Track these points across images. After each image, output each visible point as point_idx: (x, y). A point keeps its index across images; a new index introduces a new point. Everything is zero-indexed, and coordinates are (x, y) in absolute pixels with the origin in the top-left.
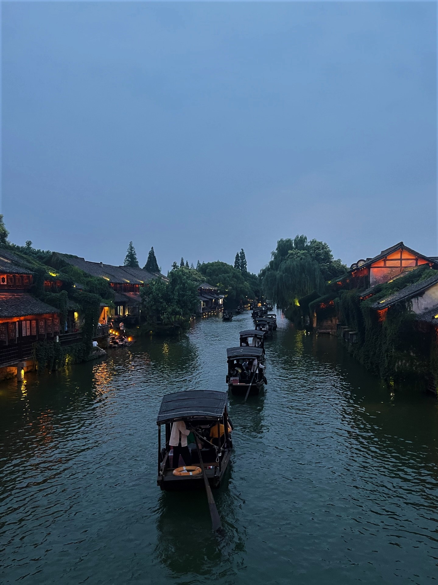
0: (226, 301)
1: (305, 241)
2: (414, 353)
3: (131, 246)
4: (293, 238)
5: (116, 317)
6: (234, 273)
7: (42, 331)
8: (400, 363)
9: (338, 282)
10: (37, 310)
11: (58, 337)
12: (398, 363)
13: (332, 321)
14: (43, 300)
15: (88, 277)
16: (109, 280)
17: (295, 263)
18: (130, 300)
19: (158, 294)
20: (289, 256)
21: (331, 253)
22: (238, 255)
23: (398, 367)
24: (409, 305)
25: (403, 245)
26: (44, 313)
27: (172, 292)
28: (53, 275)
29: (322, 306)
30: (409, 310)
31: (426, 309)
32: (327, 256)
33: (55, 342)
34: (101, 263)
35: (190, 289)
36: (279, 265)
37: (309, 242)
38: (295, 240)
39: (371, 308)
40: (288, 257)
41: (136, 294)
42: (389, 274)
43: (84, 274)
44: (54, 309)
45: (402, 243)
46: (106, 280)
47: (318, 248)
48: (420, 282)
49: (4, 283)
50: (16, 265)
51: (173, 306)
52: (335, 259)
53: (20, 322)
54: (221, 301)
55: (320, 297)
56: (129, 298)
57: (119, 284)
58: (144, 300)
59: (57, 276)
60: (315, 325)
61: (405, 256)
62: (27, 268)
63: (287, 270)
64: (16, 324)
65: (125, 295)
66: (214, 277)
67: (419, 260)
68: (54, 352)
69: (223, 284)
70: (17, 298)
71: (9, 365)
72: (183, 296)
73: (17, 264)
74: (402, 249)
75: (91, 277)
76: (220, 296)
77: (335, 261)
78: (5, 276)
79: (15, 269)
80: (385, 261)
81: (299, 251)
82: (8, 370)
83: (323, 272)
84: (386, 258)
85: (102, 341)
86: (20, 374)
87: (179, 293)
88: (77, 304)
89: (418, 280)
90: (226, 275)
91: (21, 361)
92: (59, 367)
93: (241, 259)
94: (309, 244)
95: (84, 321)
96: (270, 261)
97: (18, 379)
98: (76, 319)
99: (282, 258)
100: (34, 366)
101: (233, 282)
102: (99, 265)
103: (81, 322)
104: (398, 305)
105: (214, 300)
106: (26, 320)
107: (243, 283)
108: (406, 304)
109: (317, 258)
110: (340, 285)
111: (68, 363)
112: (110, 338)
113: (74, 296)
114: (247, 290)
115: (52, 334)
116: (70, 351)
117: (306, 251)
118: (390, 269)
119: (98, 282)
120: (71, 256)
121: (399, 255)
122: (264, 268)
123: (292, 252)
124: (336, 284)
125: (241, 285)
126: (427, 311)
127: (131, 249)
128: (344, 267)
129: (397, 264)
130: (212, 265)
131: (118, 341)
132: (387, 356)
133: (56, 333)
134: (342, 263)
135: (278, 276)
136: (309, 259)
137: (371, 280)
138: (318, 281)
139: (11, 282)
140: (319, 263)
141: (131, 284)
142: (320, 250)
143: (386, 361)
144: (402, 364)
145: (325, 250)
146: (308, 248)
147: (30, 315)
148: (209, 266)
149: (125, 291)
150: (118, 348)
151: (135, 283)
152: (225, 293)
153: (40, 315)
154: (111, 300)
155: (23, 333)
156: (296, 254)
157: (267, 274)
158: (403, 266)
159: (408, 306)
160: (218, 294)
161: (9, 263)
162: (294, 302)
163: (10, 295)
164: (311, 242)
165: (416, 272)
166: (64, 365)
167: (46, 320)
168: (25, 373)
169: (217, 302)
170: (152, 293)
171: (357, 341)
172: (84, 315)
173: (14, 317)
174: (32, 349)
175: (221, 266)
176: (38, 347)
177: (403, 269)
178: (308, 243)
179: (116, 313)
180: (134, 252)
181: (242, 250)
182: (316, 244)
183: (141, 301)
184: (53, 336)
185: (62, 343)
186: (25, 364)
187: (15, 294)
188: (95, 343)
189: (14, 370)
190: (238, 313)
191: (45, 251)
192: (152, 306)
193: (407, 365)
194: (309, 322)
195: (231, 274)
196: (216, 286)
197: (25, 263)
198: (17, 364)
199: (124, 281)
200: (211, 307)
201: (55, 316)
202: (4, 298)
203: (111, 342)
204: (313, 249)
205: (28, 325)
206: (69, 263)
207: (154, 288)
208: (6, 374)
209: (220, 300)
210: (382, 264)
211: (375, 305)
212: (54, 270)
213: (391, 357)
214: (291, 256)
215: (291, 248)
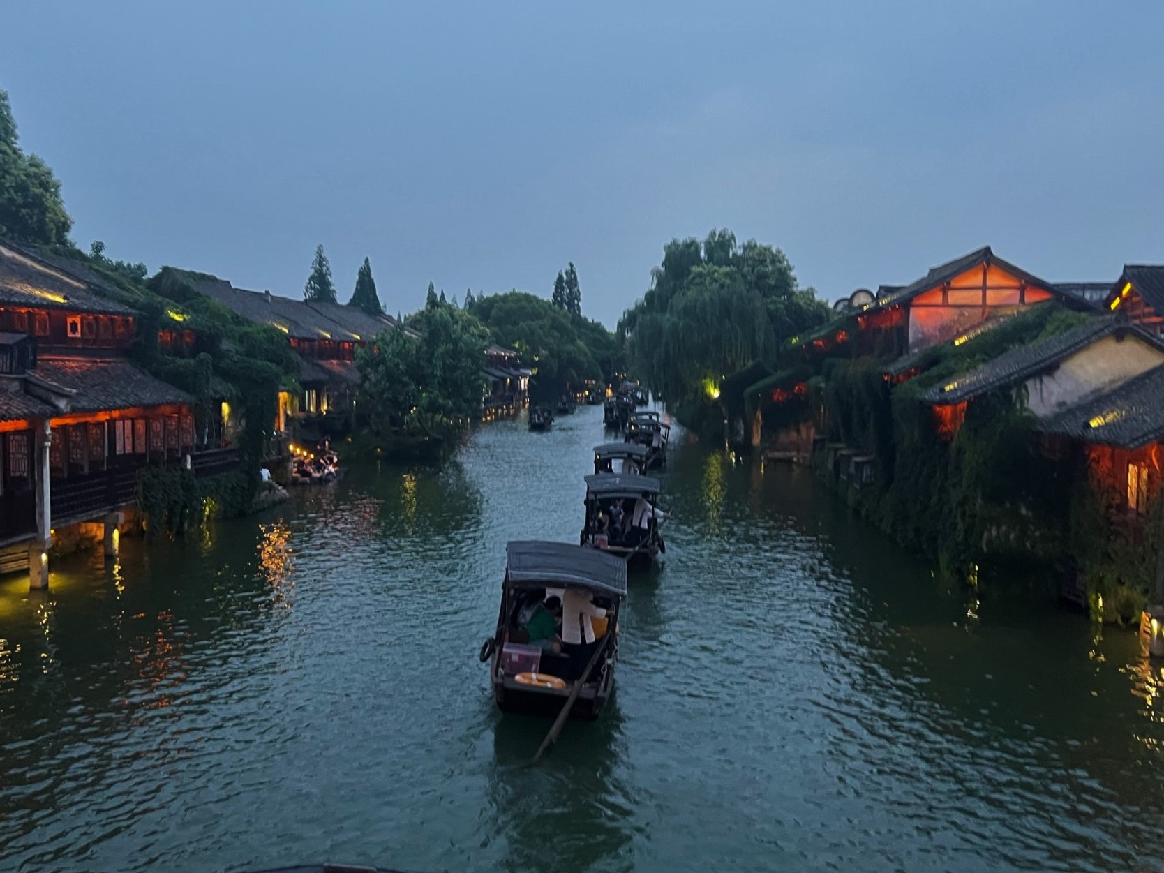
0: (535, 383)
1: (729, 246)
2: (1028, 509)
3: (321, 257)
4: (701, 238)
5: (302, 415)
6: (554, 320)
7: (157, 443)
8: (994, 532)
9: (815, 339)
10: (148, 397)
11: (189, 458)
12: (990, 531)
13: (798, 431)
14: (156, 375)
15: (243, 325)
16: (287, 331)
17: (707, 295)
18: (334, 379)
19: (398, 365)
20: (694, 278)
21: (792, 274)
22: (560, 277)
23: (990, 542)
24: (1019, 396)
25: (992, 254)
26: (163, 404)
27: (429, 361)
28: (178, 318)
29: (778, 395)
30: (1018, 406)
31: (1061, 404)
32: (784, 280)
33: (184, 469)
34: (267, 292)
35: (469, 355)
36: (667, 299)
37: (740, 247)
38: (708, 243)
39: (921, 402)
40: (691, 282)
41: (345, 365)
42: (954, 321)
43: (232, 318)
44: (184, 396)
45: (987, 250)
46: (281, 331)
47: (762, 262)
48: (1041, 340)
49: (74, 333)
50: (96, 294)
51: (432, 392)
52: (801, 286)
53: (112, 422)
54: (523, 383)
55: (770, 374)
56: (329, 372)
57: (308, 340)
58: (365, 378)
59: (185, 319)
60: (756, 440)
61: (995, 279)
62: (122, 301)
63: (687, 311)
64: (104, 427)
65: (321, 367)
66: (509, 327)
67: (1028, 288)
68: (181, 492)
69: (528, 343)
70: (101, 368)
71: (88, 518)
72: (454, 368)
73: (100, 293)
74: (988, 264)
75: (250, 323)
76: (522, 371)
77: (801, 293)
78: (78, 320)
79: (97, 303)
80: (945, 292)
81: (716, 268)
82: (83, 530)
83: (772, 316)
84: (949, 283)
85: (278, 467)
86: (111, 539)
87: (444, 363)
88: (230, 385)
89: (1036, 337)
90: (535, 324)
91: (112, 510)
92: (190, 526)
93: (567, 286)
94: (740, 252)
95: (243, 422)
96: (646, 290)
97: (106, 549)
98: (226, 419)
99: (675, 285)
100: (138, 523)
101: (551, 340)
102: (263, 297)
103: (234, 427)
104: (993, 395)
105: (508, 380)
106: (123, 418)
107: (573, 341)
108: (1014, 393)
109: (759, 283)
110: (821, 346)
111: (208, 517)
112: (294, 463)
113: (221, 365)
114: (582, 359)
115: (177, 450)
116: (213, 488)
117: (733, 268)
118: (957, 311)
119: (265, 335)
120: (203, 276)
121: (981, 277)
122: (632, 307)
123: (700, 269)
124: (810, 345)
125: (570, 347)
126: (1064, 409)
127: (320, 262)
128: (822, 306)
129: (975, 297)
130: (505, 299)
131: (310, 469)
132: (964, 514)
133: (186, 449)
134: (817, 297)
135: (666, 326)
136: (741, 287)
137: (911, 337)
138: (760, 338)
139: (91, 332)
140: (765, 295)
141: (334, 342)
142: (767, 266)
143: (961, 526)
144: (998, 533)
145: (778, 265)
146: (737, 261)
147: (134, 406)
148: (497, 302)
149: (322, 359)
150: (310, 485)
151: (343, 338)
152: (532, 365)
153: (154, 406)
154: (293, 377)
155: (118, 448)
156: (710, 274)
157: (639, 319)
158: (989, 302)
159: (1017, 397)
160: (517, 367)
161: (83, 290)
162: (704, 388)
163: (87, 362)
164: (745, 248)
165: (1030, 317)
166: (201, 521)
167: (166, 418)
168: (121, 536)
169: (515, 385)
170: (383, 361)
171: (873, 479)
172: (243, 410)
173: (100, 411)
174: (136, 484)
175: (524, 303)
176: (148, 479)
177: (989, 312)
178: (737, 250)
179: (302, 408)
180: (328, 269)
181: (571, 265)
182: (757, 251)
183: (359, 381)
184: (180, 455)
185: (199, 471)
186: (122, 517)
187: (98, 360)
188: (266, 473)
189: (98, 531)
190: (564, 412)
191: (133, 266)
192: (383, 392)
193: (1012, 536)
194: (742, 433)
195: (546, 322)
196: (513, 349)
197: (117, 289)
198: (104, 517)
199: (318, 335)
200: (502, 396)
201: (184, 410)
202: (77, 367)
203: (296, 473)
204: (750, 262)
205: (128, 431)
206: (201, 292)
207: (389, 350)
208: (78, 538)
209: (523, 381)
210: (938, 299)
211: (931, 394)
212: (177, 308)
213: (973, 516)
214: (698, 280)
215: (698, 261)
